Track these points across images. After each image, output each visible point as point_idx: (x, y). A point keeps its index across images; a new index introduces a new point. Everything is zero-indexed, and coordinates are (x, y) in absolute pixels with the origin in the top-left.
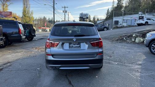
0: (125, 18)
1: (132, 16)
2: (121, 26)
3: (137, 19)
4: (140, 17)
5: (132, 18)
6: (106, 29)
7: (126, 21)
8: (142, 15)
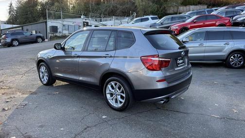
0: (65, 23)
1: (74, 20)
2: (61, 34)
3: (81, 24)
4: (84, 22)
5: (75, 24)
6: (40, 40)
7: (67, 28)
8: (86, 20)
